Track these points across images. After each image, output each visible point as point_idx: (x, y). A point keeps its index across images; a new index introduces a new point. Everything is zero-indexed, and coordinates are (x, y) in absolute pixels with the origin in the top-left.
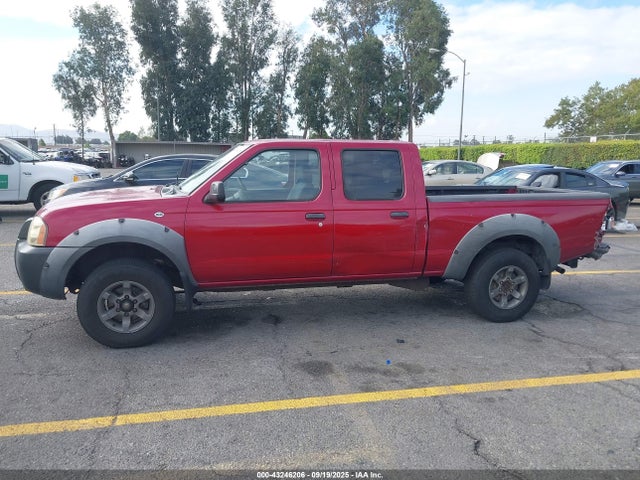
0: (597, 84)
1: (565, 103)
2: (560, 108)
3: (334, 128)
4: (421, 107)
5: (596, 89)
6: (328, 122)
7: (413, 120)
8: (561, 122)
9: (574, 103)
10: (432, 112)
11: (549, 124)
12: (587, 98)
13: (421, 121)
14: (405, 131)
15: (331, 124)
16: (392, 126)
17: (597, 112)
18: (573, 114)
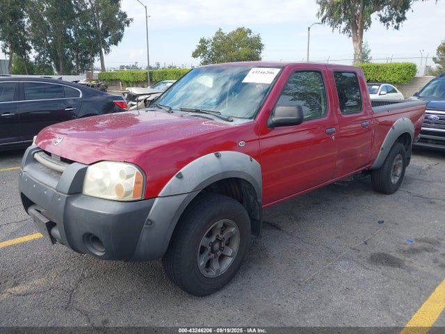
0: (220, 30)
1: (202, 41)
2: (200, 44)
3: (37, 54)
4: (107, 40)
5: (219, 33)
6: (29, 48)
7: (103, 50)
8: (202, 54)
9: (208, 42)
10: (116, 44)
11: (195, 55)
12: (215, 39)
13: (109, 51)
14: (97, 58)
15: (33, 50)
16: (86, 53)
17: (222, 48)
18: (208, 49)
